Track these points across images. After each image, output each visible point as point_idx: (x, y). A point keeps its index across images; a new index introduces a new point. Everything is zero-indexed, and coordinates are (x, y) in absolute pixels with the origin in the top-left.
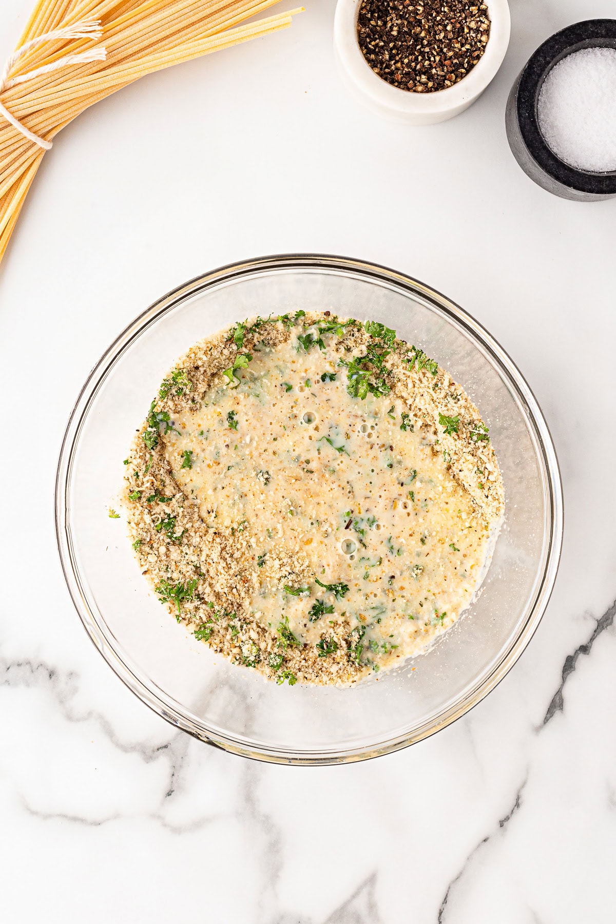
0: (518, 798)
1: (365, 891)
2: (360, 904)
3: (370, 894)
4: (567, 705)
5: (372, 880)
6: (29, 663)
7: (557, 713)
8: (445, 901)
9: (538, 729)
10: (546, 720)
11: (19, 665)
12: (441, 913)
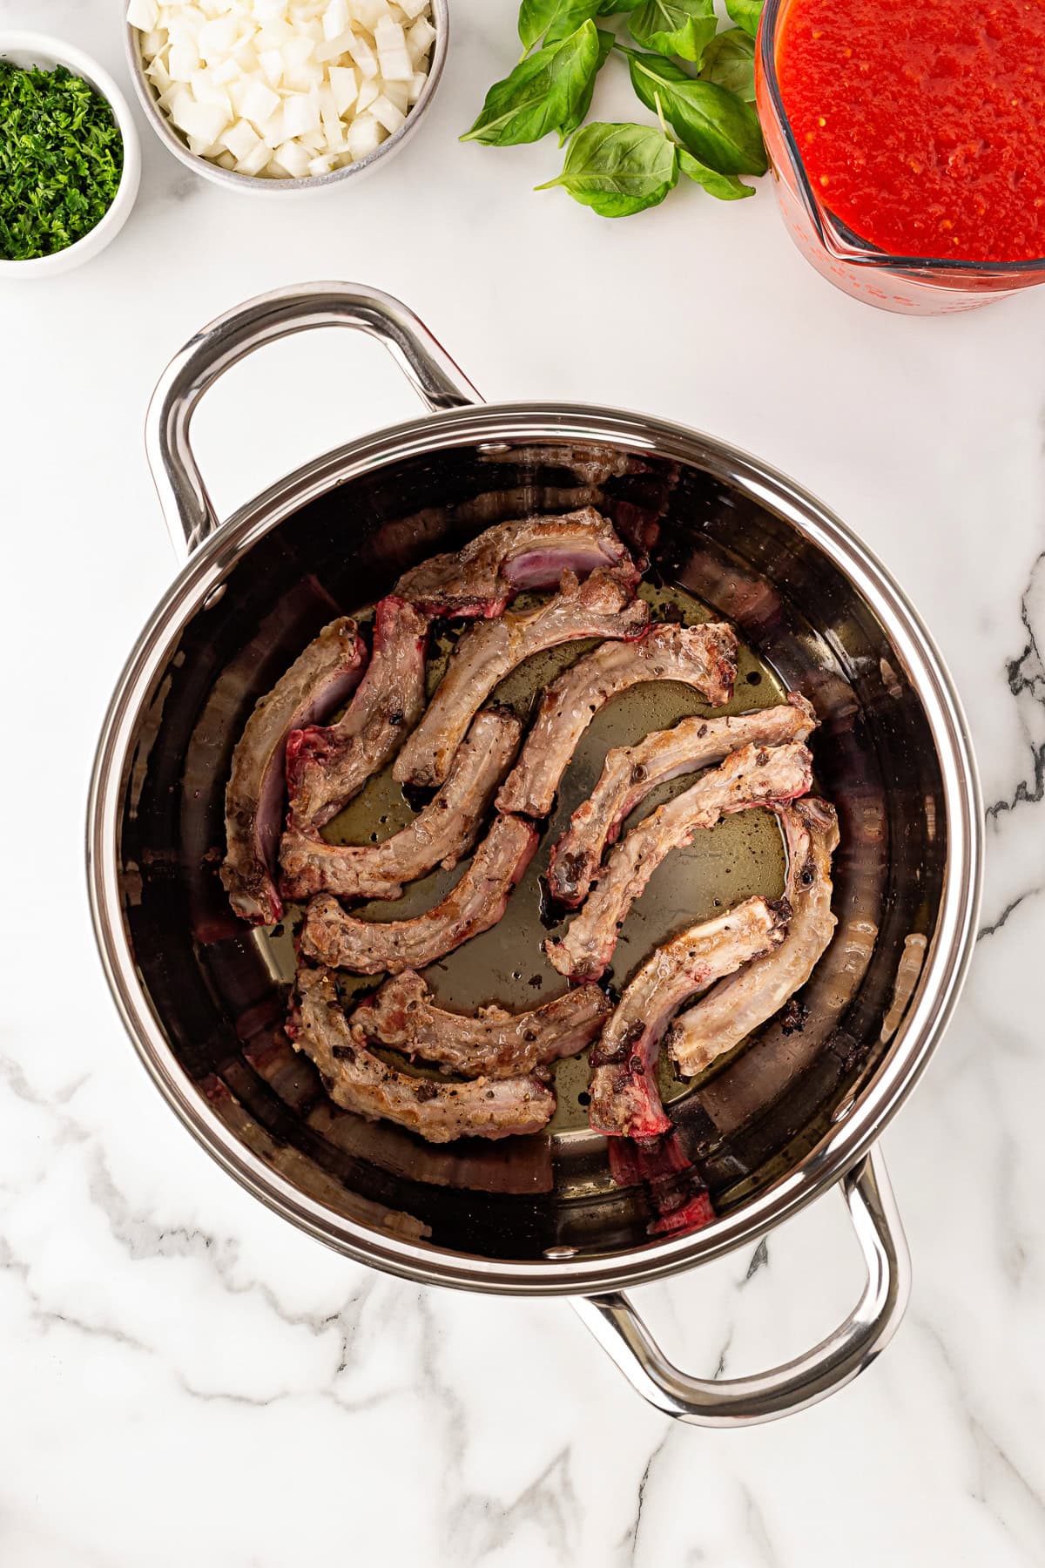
0: (722, 1361)
1: (558, 1467)
2: (553, 1482)
3: (564, 1471)
4: (772, 1257)
5: (565, 1455)
6: (184, 1230)
7: (762, 1267)
8: (646, 1476)
9: (741, 1285)
10: (749, 1275)
11: (173, 1233)
12: (641, 1489)
